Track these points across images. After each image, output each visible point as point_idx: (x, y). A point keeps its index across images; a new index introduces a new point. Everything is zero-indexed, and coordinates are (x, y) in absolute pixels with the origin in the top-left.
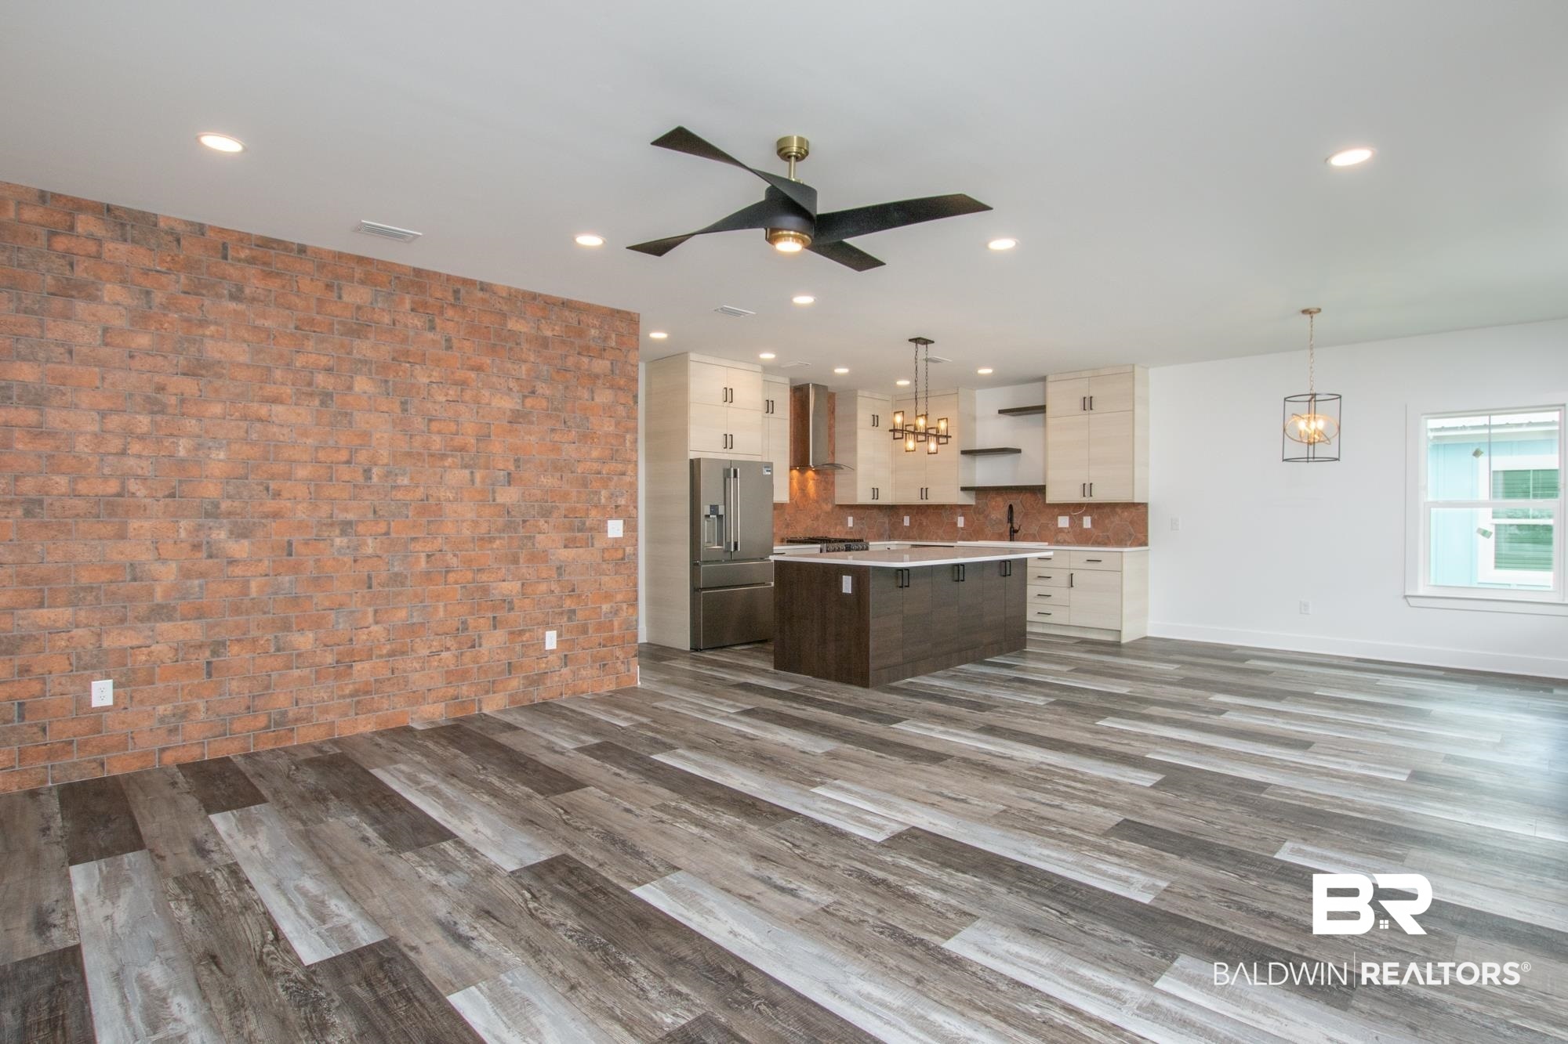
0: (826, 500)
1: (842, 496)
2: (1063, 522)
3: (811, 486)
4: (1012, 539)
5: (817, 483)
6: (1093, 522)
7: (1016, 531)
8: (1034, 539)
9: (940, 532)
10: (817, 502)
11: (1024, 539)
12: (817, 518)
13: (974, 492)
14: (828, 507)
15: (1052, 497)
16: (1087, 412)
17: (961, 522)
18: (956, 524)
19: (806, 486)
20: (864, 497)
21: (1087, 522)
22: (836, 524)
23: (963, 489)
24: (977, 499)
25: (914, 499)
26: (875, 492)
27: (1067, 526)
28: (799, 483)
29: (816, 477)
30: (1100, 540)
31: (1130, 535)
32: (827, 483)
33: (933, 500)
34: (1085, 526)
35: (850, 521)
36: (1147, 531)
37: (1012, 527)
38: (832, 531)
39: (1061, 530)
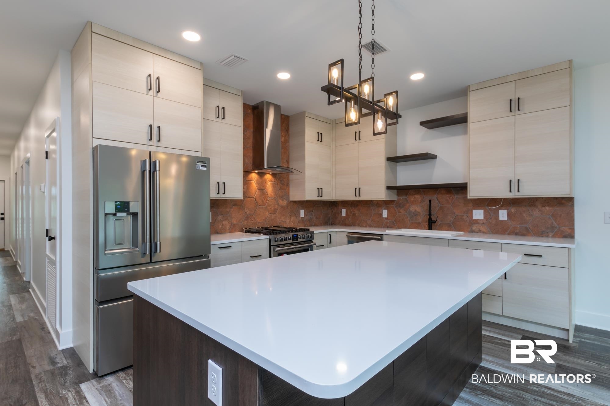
0: (282, 198)
1: (295, 195)
2: (478, 214)
3: (269, 187)
4: (430, 228)
5: (274, 185)
6: (508, 215)
7: (435, 222)
8: (449, 228)
9: (369, 221)
10: (274, 199)
11: (440, 229)
12: (275, 211)
13: (396, 191)
14: (284, 203)
15: (473, 193)
16: (513, 114)
17: (385, 213)
18: (381, 215)
19: (265, 186)
20: (311, 195)
21: (503, 215)
22: (291, 216)
23: (388, 188)
24: (398, 194)
25: (350, 196)
26: (320, 191)
27: (483, 218)
28: (258, 183)
29: (273, 180)
30: (517, 231)
31: (553, 227)
32: (283, 184)
33: (364, 197)
34: (501, 218)
35: (302, 213)
36: (573, 224)
37: (430, 219)
38: (288, 221)
39: (477, 222)
